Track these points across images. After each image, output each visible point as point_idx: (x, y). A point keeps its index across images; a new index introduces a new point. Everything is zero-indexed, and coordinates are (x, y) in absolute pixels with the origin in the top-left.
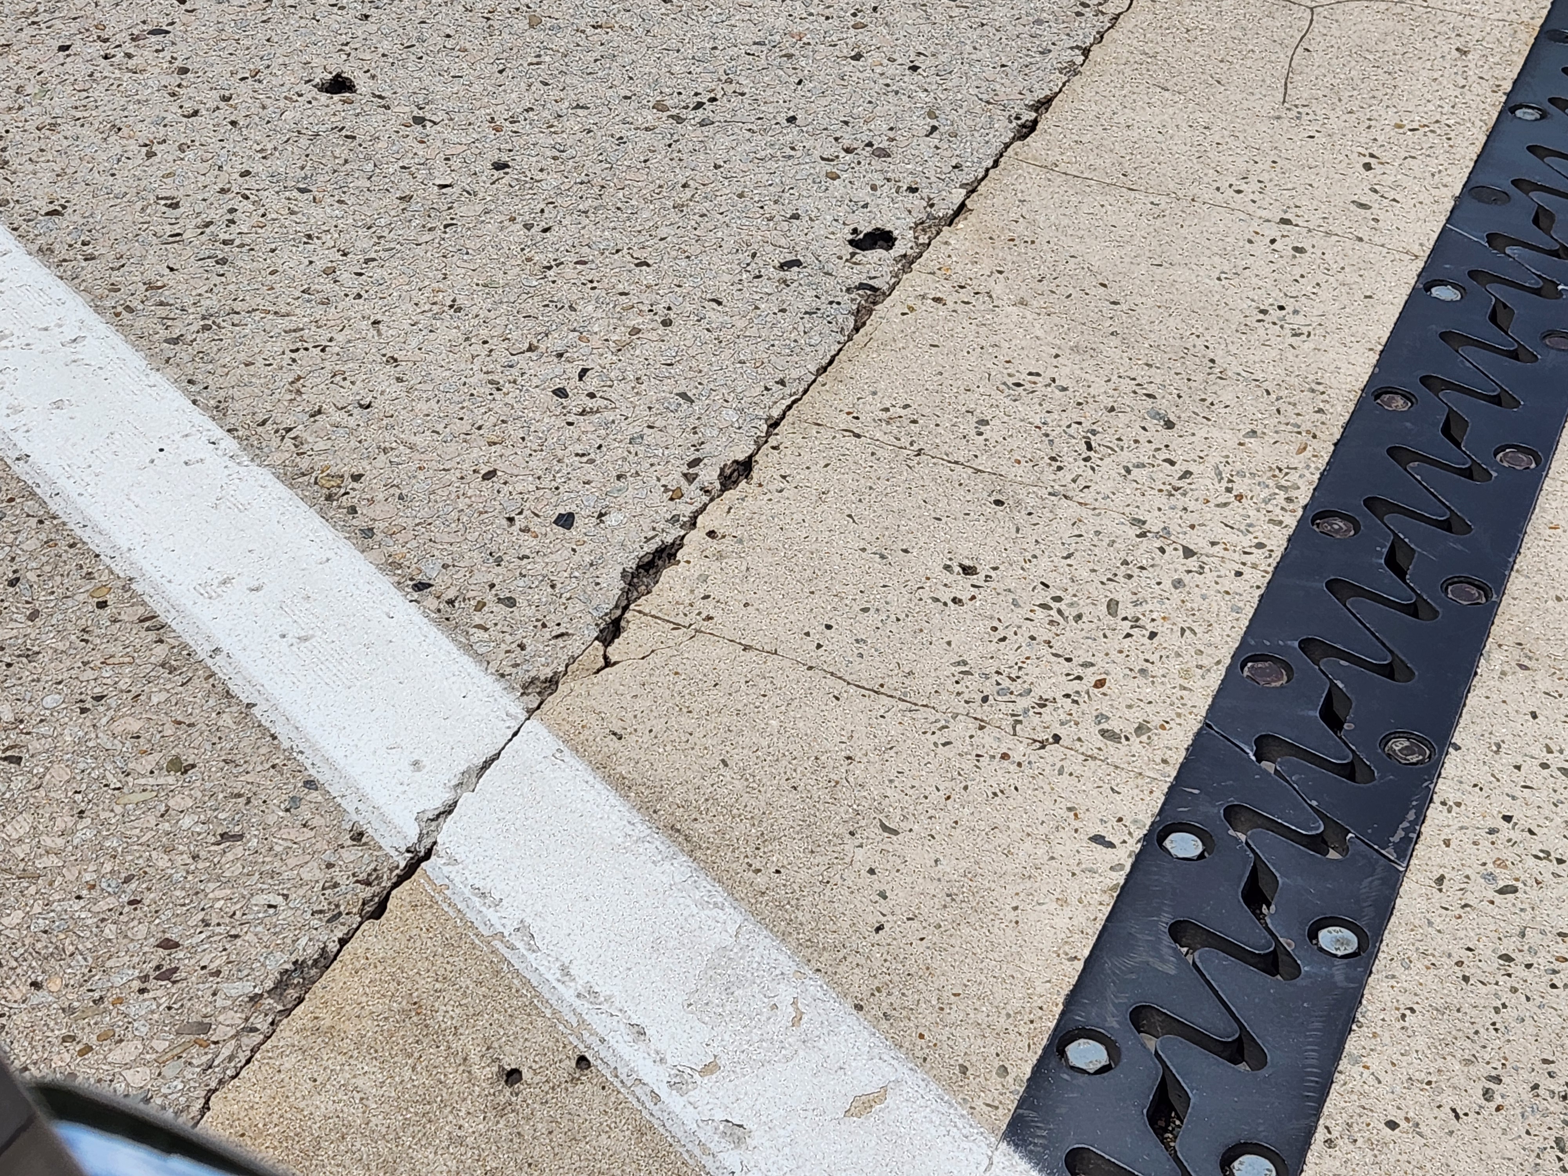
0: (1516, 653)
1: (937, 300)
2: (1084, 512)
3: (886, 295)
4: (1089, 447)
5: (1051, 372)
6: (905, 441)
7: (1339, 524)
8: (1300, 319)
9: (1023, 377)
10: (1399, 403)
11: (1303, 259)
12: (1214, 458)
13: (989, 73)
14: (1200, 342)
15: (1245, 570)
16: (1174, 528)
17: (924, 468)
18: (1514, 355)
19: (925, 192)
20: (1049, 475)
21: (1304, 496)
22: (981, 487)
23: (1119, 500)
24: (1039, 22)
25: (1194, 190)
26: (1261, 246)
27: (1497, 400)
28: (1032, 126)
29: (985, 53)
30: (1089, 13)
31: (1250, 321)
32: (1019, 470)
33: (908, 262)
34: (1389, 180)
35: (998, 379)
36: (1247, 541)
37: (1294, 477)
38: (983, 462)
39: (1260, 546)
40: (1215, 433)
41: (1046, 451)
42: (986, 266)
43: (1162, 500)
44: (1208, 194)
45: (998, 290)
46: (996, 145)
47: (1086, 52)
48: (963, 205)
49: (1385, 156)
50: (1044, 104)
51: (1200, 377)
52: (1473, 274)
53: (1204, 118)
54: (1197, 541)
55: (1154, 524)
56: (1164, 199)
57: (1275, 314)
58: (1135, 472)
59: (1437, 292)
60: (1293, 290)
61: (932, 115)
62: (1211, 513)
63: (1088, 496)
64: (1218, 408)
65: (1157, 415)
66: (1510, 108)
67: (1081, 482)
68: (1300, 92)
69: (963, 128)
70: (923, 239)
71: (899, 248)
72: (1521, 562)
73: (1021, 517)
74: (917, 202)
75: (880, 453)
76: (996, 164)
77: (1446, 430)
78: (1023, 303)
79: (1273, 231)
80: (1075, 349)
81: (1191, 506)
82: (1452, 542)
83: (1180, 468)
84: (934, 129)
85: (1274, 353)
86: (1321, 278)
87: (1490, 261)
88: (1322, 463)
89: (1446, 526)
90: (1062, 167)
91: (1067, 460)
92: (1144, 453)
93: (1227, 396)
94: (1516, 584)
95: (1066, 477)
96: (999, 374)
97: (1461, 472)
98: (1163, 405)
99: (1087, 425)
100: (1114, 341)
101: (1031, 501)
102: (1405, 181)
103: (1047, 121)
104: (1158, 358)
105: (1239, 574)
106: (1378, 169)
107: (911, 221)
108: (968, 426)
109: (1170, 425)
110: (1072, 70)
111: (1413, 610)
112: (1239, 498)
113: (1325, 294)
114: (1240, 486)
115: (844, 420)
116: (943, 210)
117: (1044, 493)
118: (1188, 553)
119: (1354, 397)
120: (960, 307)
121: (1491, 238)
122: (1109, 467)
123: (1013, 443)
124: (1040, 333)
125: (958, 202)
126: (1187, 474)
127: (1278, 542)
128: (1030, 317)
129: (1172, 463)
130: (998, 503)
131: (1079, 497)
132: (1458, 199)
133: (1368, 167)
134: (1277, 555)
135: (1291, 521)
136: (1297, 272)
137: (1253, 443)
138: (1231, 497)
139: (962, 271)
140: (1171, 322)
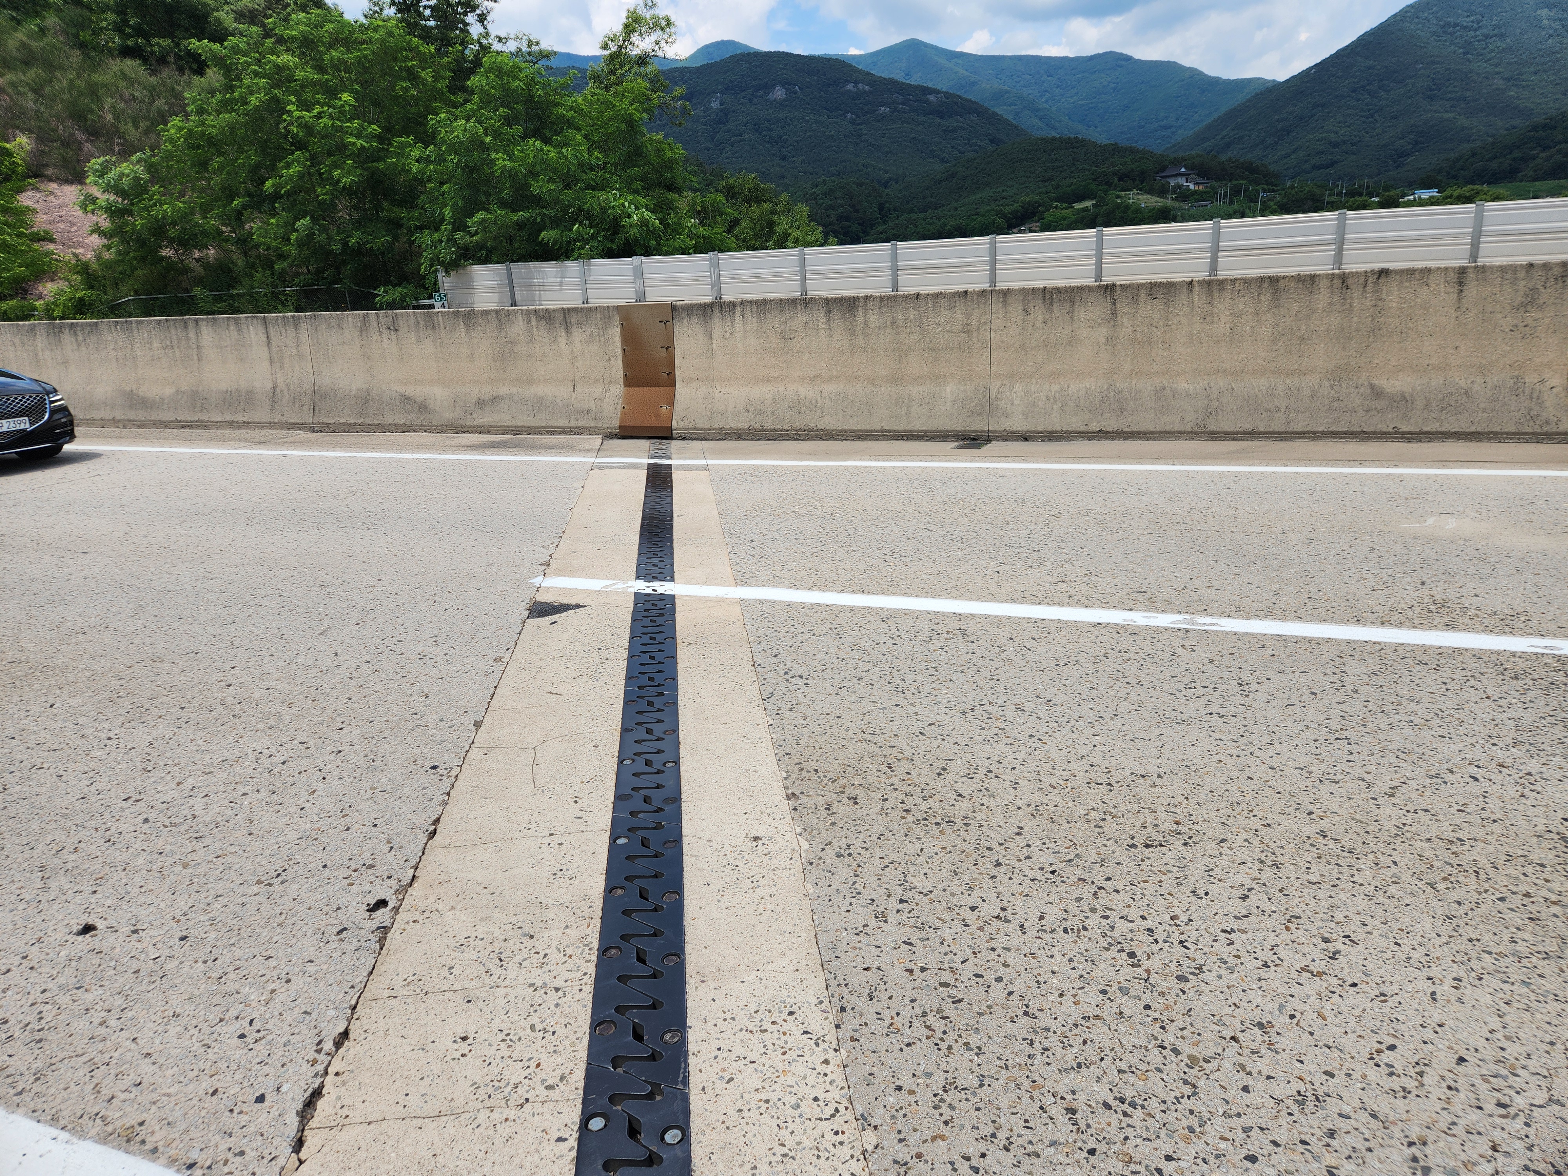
0: (698, 976)
1: (414, 921)
2: (508, 990)
3: (390, 928)
4: (501, 960)
5: (475, 934)
6: (418, 991)
7: (613, 951)
8: (570, 872)
9: (463, 941)
10: (620, 892)
11: (563, 847)
12: (555, 944)
13: (409, 816)
14: (533, 897)
15: (583, 987)
16: (548, 981)
17: (431, 1000)
18: (656, 856)
19: (395, 877)
20: (487, 980)
21: (596, 945)
22: (459, 998)
23: (521, 978)
24: (424, 788)
25: (511, 835)
26: (545, 847)
27: (656, 876)
28: (434, 832)
29: (404, 809)
30: (444, 778)
31: (551, 880)
32: (473, 983)
33: (396, 910)
34: (585, 804)
35: (452, 947)
36: (579, 974)
37: (589, 938)
38: (457, 986)
39: (585, 974)
40: (552, 933)
41: (483, 969)
42: (432, 899)
43: (539, 971)
44: (517, 834)
45: (440, 907)
46: (422, 846)
47: (448, 794)
48: (414, 876)
49: (581, 795)
50: (437, 821)
51: (538, 912)
52: (629, 830)
53: (506, 804)
54: (559, 983)
55: (539, 983)
56: (499, 844)
57: (559, 874)
58: (524, 964)
59: (619, 842)
60: (563, 862)
61: (389, 842)
62: (561, 968)
63: (507, 982)
64: (550, 922)
65: (525, 935)
66: (621, 762)
67: (502, 977)
68: (540, 782)
69: (404, 843)
70: (400, 897)
71: (391, 905)
72: (687, 938)
73: (481, 1004)
74: (393, 882)
75: (408, 1001)
76: (423, 853)
77: (641, 896)
78: (453, 908)
79: (548, 840)
80: (482, 920)
81: (552, 968)
82: (659, 940)
83: (542, 954)
84: (392, 848)
85: (564, 890)
86: (573, 852)
87: (635, 822)
88: (598, 928)
89: (655, 935)
90: (453, 844)
91: (493, 970)
92: (525, 953)
93: (552, 916)
94: (688, 948)
95: (495, 977)
96: (452, 943)
97: (652, 911)
98: (526, 929)
99: (497, 951)
100: (497, 910)
101: (484, 995)
102: (593, 803)
103: (440, 827)
104: (518, 910)
105: (581, 990)
106: (580, 801)
107: (393, 891)
108: (445, 972)
109: (532, 937)
110: (445, 803)
111: (654, 976)
112: (570, 957)
113: (576, 859)
114: (569, 952)
115: (387, 993)
116: (406, 881)
117: (487, 989)
118: (557, 990)
119: (602, 896)
120: (426, 921)
121: (631, 813)
122: (512, 966)
123: (467, 972)
124: (464, 918)
125: (411, 875)
126: (546, 955)
127: (591, 969)
128: (458, 913)
129: (538, 953)
130: (469, 1001)
131: (503, 984)
132: (614, 803)
133: (576, 802)
134: (593, 975)
135: (594, 958)
136: (562, 853)
137: (568, 931)
138: (567, 958)
139: (422, 905)
140: (519, 893)
